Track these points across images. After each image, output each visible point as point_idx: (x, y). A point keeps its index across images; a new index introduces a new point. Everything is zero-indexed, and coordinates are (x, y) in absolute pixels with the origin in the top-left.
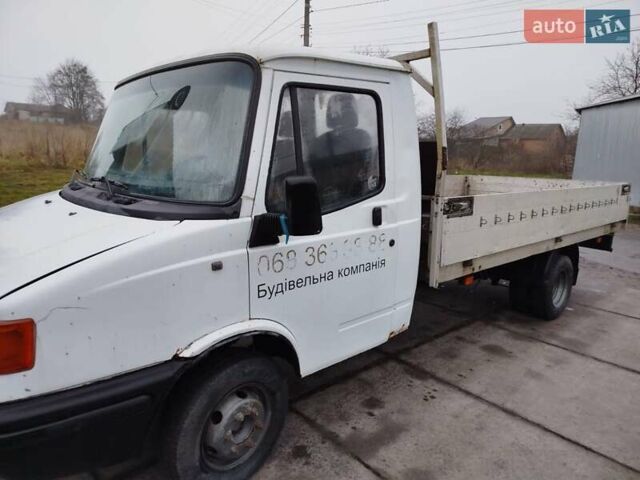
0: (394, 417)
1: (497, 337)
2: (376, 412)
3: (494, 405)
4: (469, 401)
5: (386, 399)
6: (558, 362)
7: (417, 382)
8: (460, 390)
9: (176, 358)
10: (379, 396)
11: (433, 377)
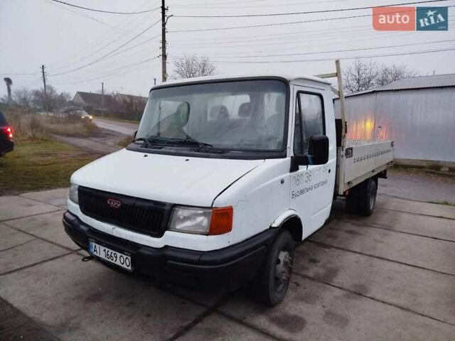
0: (328, 265)
1: (349, 226)
2: (318, 264)
3: (371, 256)
4: (358, 255)
5: (318, 258)
6: (386, 235)
7: (327, 250)
8: (350, 251)
9: (271, 228)
10: (313, 257)
11: (332, 247)
